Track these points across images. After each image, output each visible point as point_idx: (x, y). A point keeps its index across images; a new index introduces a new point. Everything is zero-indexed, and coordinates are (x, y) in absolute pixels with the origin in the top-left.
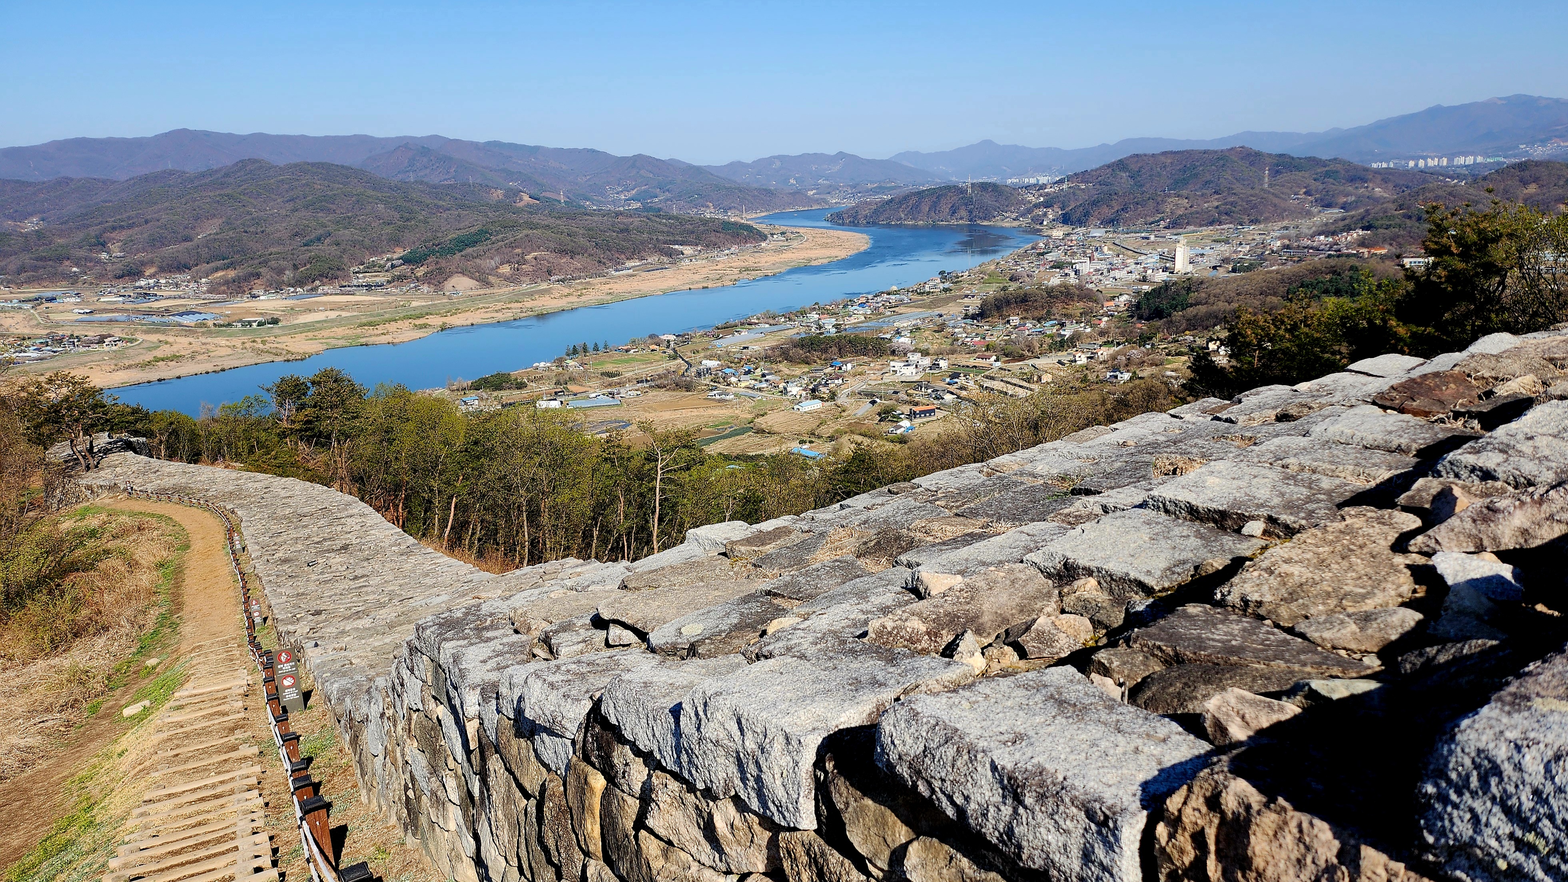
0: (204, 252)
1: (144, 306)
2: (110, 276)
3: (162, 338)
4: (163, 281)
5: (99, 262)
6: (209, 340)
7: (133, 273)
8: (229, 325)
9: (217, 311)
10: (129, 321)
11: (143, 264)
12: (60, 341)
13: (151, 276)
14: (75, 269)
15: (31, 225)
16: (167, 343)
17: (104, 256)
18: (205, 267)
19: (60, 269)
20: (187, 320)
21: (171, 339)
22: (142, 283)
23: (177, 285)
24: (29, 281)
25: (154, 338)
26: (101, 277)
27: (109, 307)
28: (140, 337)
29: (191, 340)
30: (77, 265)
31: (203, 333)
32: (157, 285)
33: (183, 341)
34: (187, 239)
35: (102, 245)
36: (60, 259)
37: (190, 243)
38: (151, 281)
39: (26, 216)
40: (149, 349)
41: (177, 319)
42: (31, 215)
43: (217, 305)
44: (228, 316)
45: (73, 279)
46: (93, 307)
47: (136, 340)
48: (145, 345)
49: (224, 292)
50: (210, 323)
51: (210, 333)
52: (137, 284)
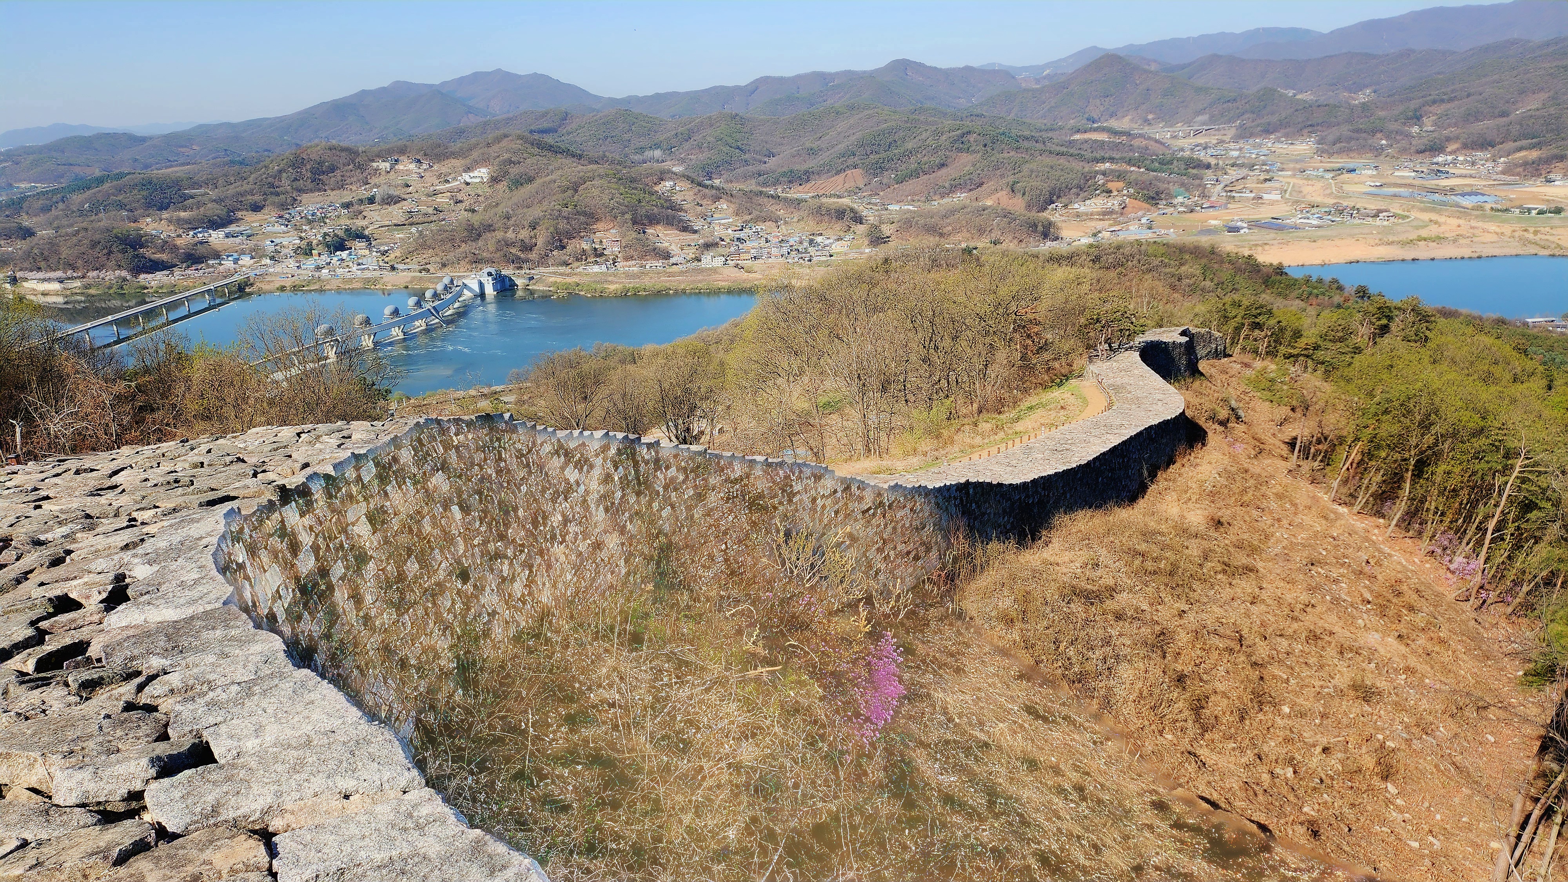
0: (1515, 130)
1: (1433, 183)
2: (1413, 149)
3: (1434, 216)
4: (1461, 158)
5: (1409, 136)
6: (1480, 224)
7: (1435, 148)
8: (1507, 210)
9: (1503, 194)
10: (1412, 197)
11: (1448, 139)
12: (1341, 212)
13: (1451, 153)
14: (1384, 142)
15: (1361, 98)
16: (1436, 223)
17: (1415, 129)
18: (1511, 145)
19: (1370, 142)
20: (1467, 202)
21: (1442, 219)
22: (1440, 159)
23: (1473, 164)
24: (1340, 152)
25: (1426, 216)
26: (1403, 151)
27: (1399, 182)
28: (1414, 214)
29: (1461, 222)
30: (1387, 138)
31: (1477, 217)
32: (1454, 163)
33: (1454, 222)
34: (1504, 114)
35: (1417, 118)
36: (1374, 132)
37: (1505, 119)
38: (1450, 158)
39: (1361, 88)
40: (1417, 228)
41: (1459, 199)
42: (1366, 86)
43: (1505, 187)
44: (1511, 200)
45: (1378, 151)
46: (1384, 181)
47: (1408, 217)
48: (1415, 223)
49: (1518, 174)
50: (1488, 207)
51: (1484, 217)
52: (1435, 160)
